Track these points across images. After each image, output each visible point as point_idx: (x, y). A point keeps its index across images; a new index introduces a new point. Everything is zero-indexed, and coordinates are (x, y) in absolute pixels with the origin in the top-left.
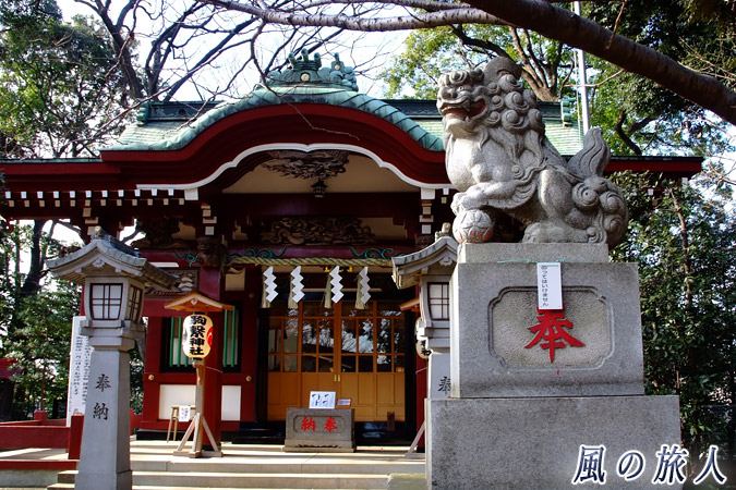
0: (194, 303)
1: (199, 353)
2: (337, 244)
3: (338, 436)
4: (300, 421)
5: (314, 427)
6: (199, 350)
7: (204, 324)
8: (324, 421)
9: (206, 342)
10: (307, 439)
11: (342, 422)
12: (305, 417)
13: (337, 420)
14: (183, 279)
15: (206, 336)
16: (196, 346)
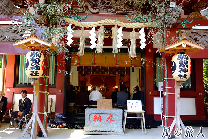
0: (32, 43)
1: (36, 75)
2: (118, 13)
3: (115, 125)
4: (93, 116)
5: (101, 120)
6: (37, 73)
7: (40, 57)
8: (107, 116)
9: (41, 68)
10: (97, 126)
11: (117, 117)
12: (96, 114)
13: (114, 116)
14: (26, 32)
15: (41, 64)
16: (35, 71)
